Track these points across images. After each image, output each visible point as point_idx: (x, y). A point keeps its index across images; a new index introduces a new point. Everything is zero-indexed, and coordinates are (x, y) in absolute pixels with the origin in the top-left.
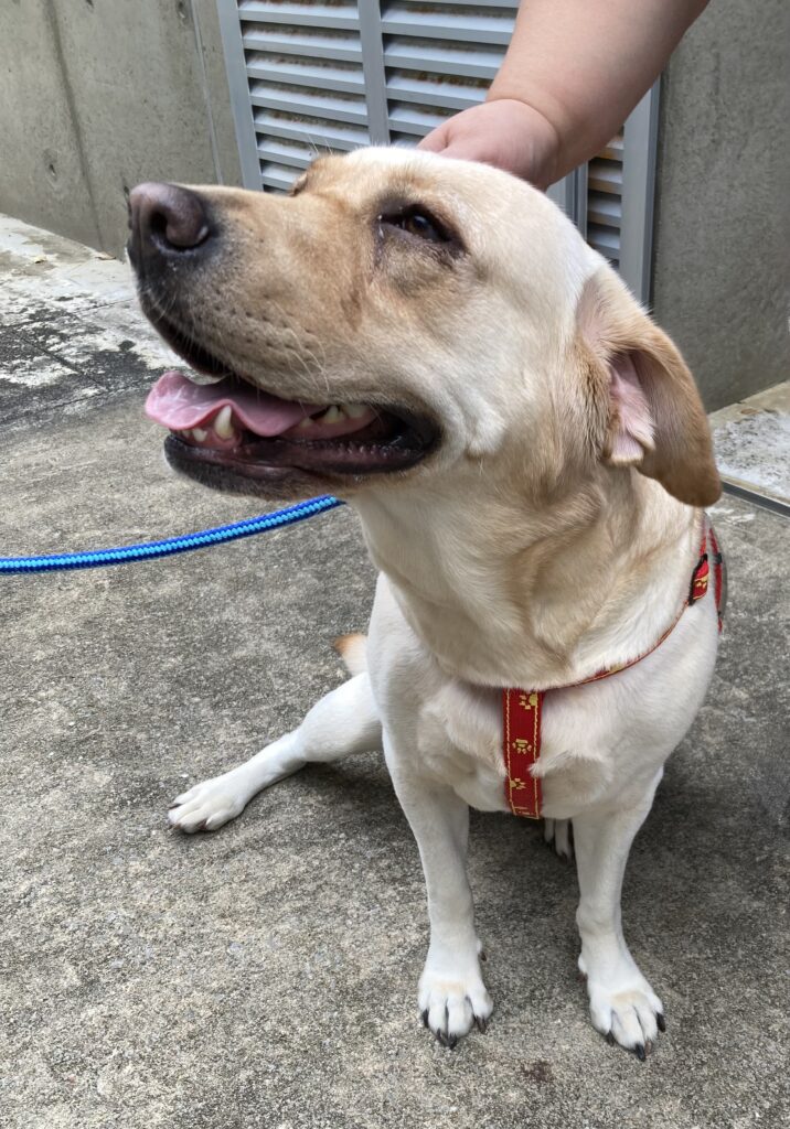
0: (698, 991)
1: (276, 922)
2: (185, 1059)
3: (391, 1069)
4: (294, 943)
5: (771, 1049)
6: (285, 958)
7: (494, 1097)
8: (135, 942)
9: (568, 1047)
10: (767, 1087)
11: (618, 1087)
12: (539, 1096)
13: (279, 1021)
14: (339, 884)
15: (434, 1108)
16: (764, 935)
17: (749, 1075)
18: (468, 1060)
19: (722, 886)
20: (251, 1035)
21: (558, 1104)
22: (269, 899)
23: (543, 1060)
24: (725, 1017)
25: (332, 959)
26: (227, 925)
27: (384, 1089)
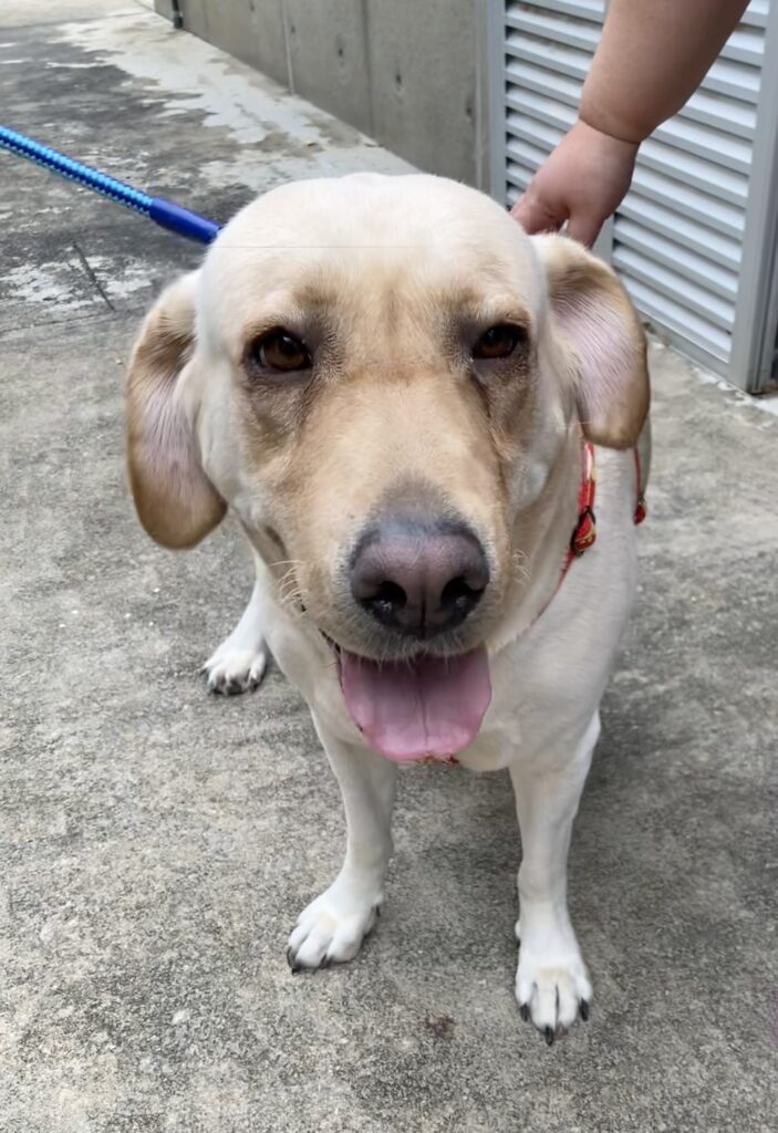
0: (641, 988)
1: (257, 817)
2: (124, 926)
3: (301, 987)
4: (266, 840)
5: (692, 1070)
6: (251, 855)
7: (388, 1040)
8: (128, 807)
9: (481, 1010)
10: (671, 1108)
11: (514, 1065)
12: (431, 1051)
13: (221, 913)
14: (331, 793)
15: (326, 1035)
16: (739, 948)
17: (657, 1090)
18: (378, 997)
19: (715, 885)
20: (191, 918)
21: (446, 1065)
22: (259, 793)
23: (451, 1017)
24: (657, 1023)
25: (293, 865)
26: (214, 809)
27: (287, 1003)
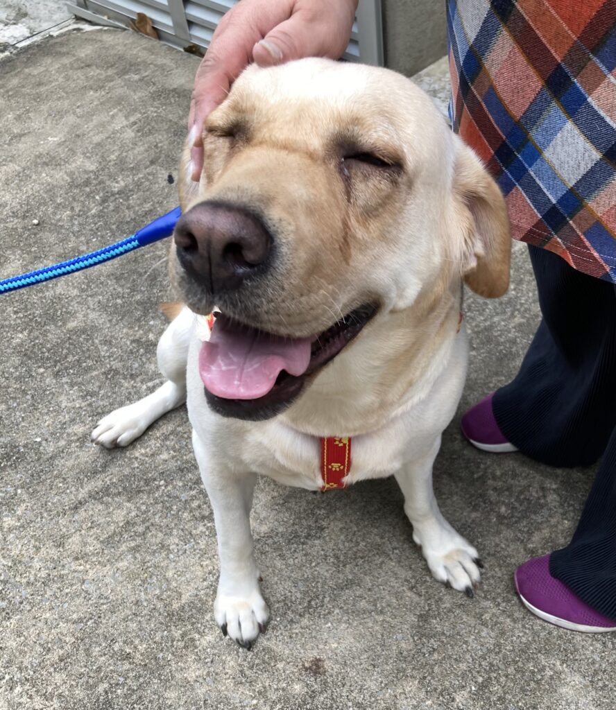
0: (430, 591)
1: (116, 560)
2: (58, 678)
3: (208, 674)
4: (131, 576)
5: (483, 634)
6: (125, 590)
7: (283, 690)
8: (15, 586)
9: (336, 645)
10: (480, 665)
11: (373, 675)
12: (316, 686)
13: (125, 642)
14: (162, 524)
15: (240, 702)
16: (480, 540)
17: (468, 656)
18: (264, 662)
19: (449, 501)
20: (105, 655)
21: (329, 692)
22: (110, 541)
23: (318, 657)
24: (450, 611)
25: (160, 588)
26: (80, 565)
27: (204, 690)
